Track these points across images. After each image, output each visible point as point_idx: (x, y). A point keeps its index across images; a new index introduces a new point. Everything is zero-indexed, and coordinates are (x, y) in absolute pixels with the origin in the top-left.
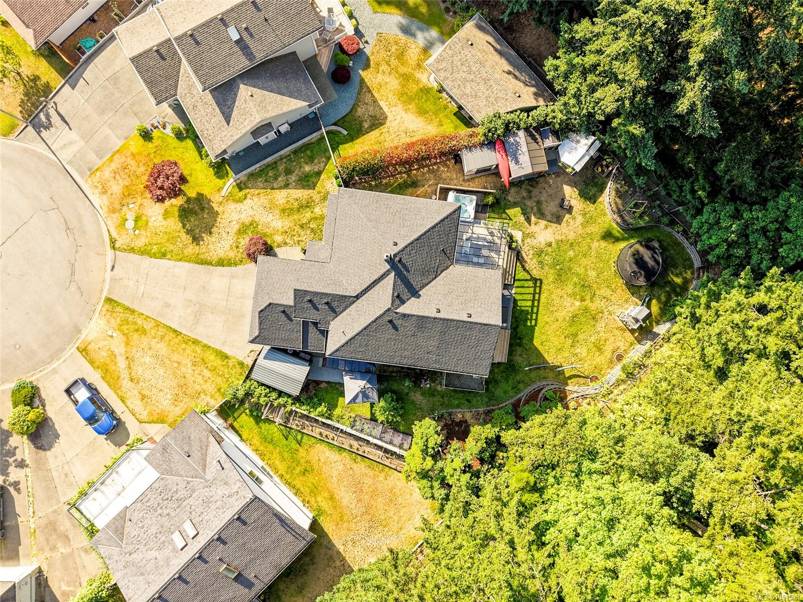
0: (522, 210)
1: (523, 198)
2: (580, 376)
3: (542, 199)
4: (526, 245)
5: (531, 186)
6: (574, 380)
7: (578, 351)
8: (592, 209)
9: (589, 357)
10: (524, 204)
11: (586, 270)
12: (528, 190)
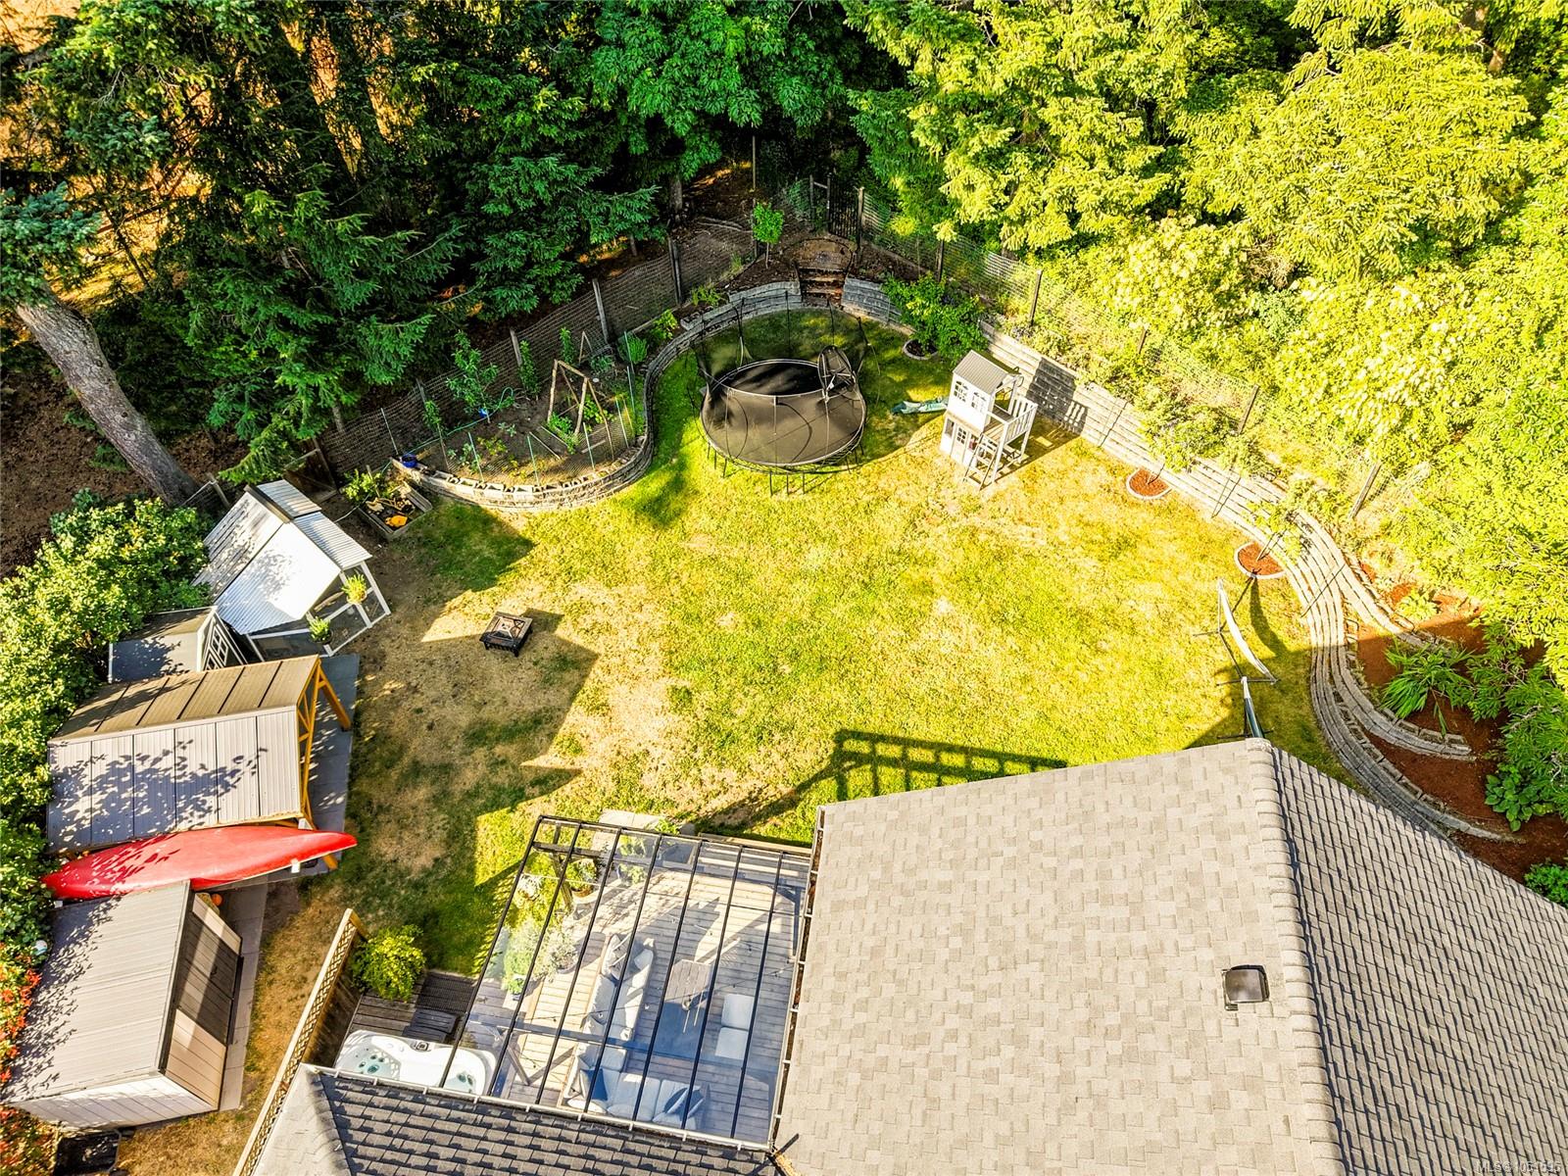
0: (493, 805)
1: (436, 800)
2: (1256, 609)
3: (464, 721)
4: (671, 793)
5: (389, 765)
6: (1279, 628)
7: (1146, 611)
8: (555, 551)
9: (1166, 574)
10: (471, 795)
11: (803, 575)
12: (404, 776)
